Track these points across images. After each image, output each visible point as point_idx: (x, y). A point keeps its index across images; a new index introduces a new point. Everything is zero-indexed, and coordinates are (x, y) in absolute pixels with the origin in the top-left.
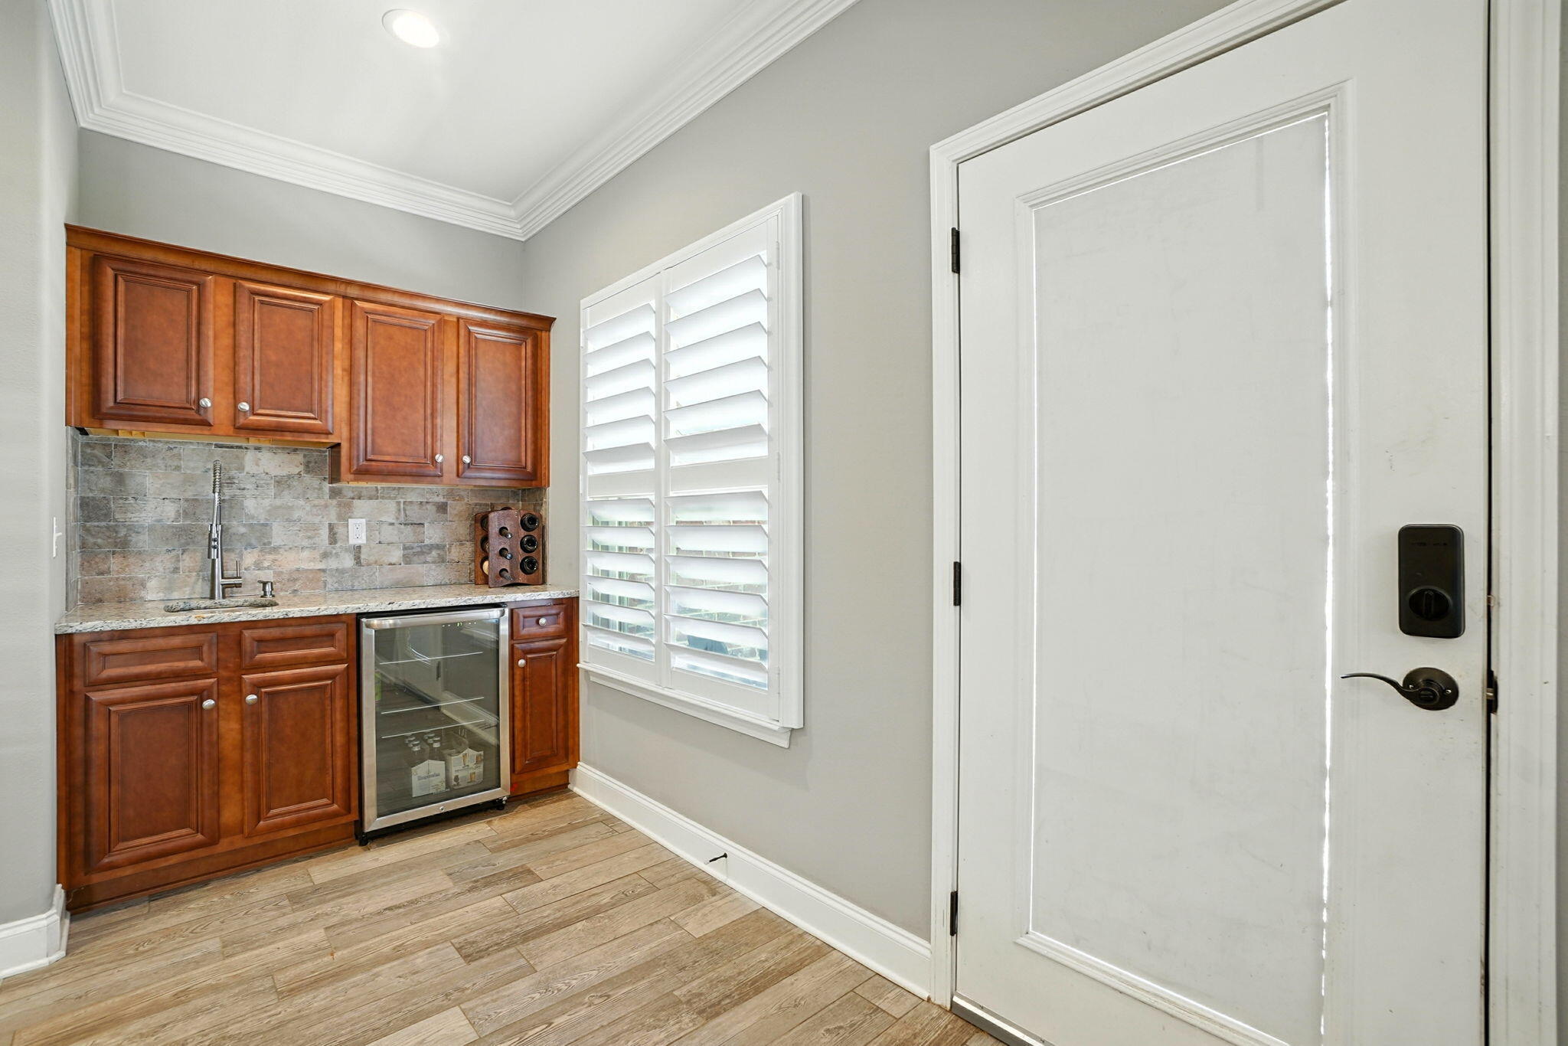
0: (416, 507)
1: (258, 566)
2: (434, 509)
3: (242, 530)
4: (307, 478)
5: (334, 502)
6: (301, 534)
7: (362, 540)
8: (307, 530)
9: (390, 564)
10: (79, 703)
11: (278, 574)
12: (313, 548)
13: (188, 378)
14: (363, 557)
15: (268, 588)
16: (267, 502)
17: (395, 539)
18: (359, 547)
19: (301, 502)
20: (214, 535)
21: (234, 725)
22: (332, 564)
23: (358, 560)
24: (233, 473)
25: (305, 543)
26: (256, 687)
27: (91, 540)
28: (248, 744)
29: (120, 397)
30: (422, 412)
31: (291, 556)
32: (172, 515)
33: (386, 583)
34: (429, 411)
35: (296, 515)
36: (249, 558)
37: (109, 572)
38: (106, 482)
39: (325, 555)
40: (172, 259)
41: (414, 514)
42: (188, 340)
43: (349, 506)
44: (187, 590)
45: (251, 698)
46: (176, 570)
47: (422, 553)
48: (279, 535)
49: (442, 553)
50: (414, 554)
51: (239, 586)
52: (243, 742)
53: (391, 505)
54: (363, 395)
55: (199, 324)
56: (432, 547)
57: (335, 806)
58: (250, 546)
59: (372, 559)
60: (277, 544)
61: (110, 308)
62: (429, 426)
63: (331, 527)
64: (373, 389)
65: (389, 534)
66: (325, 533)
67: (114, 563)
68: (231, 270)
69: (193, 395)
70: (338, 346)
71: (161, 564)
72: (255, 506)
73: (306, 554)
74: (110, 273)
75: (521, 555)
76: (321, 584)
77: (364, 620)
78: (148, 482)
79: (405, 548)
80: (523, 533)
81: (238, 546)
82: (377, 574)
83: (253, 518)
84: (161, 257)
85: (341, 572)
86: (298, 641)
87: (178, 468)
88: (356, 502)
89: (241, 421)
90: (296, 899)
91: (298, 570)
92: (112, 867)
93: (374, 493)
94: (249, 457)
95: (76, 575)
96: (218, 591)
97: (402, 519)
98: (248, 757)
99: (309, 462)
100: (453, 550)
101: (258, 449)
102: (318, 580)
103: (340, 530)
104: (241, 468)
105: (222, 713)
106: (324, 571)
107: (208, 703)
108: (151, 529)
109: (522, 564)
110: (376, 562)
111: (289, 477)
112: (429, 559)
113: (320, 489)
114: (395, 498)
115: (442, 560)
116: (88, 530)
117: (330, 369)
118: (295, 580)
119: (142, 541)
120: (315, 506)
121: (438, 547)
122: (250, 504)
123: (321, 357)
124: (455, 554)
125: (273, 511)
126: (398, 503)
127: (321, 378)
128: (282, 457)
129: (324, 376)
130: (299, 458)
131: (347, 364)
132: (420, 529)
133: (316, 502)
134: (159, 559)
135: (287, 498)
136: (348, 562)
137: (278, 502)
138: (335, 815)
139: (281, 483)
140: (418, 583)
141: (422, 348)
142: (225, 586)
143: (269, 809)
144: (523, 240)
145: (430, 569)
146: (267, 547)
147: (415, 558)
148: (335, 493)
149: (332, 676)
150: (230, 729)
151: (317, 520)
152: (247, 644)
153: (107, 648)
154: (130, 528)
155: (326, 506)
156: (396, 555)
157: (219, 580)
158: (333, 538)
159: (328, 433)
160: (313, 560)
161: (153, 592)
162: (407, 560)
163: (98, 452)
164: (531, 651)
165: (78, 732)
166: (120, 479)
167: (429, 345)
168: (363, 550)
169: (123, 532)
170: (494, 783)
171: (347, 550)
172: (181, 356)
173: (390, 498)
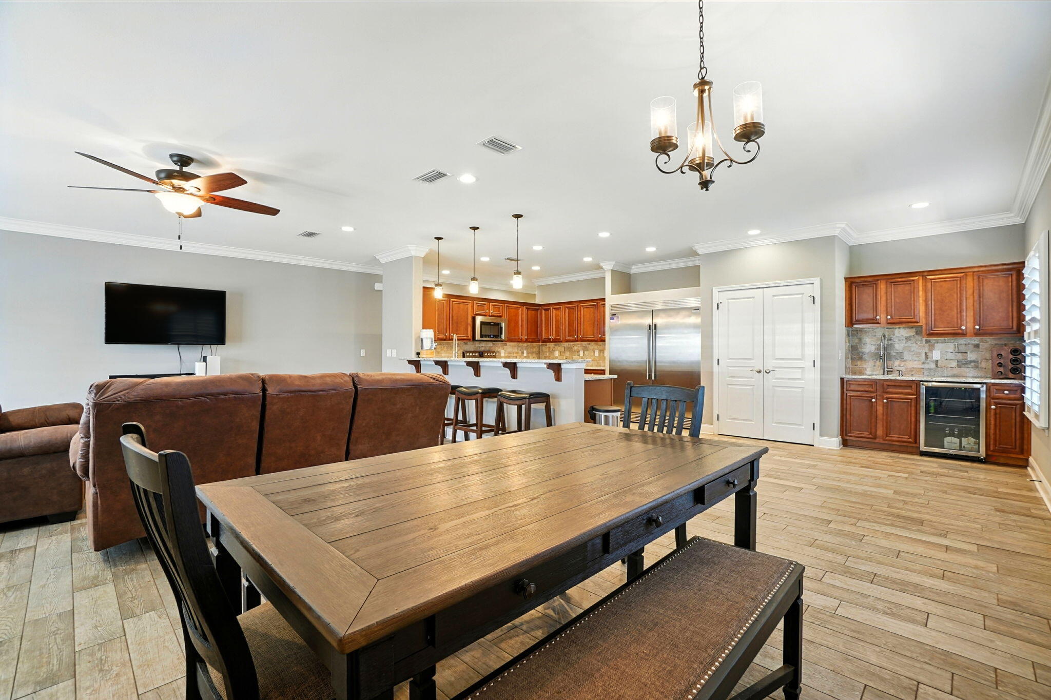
0: (964, 346)
1: (899, 366)
2: (972, 346)
3: (894, 354)
4: (916, 336)
5: (927, 345)
6: (914, 356)
7: (939, 358)
8: (917, 354)
9: (951, 367)
10: (845, 395)
11: (906, 369)
12: (919, 360)
13: (874, 311)
14: (939, 364)
15: (900, 372)
16: (902, 345)
17: (953, 358)
18: (937, 361)
19: (914, 345)
20: (881, 355)
21: (881, 408)
22: (926, 366)
23: (937, 365)
24: (892, 336)
25: (916, 359)
26: (887, 399)
27: (853, 356)
28: (885, 413)
29: (857, 319)
30: (956, 311)
31: (911, 363)
32: (874, 349)
33: (949, 375)
34: (959, 311)
35: (912, 349)
36: (897, 363)
37: (857, 365)
38: (857, 340)
39: (923, 363)
40: (869, 279)
41: (962, 348)
42: (873, 299)
43: (933, 346)
44: (878, 372)
45: (885, 401)
46: (875, 366)
47: (966, 364)
48: (906, 355)
49: (976, 364)
50: (963, 364)
51: (892, 371)
52: (883, 413)
53: (952, 345)
54: (930, 308)
55: (876, 295)
56: (971, 362)
57: (910, 440)
58: (897, 359)
59: (943, 365)
60: (906, 359)
61: (854, 296)
62: (959, 316)
63: (926, 353)
64: (934, 305)
65: (950, 356)
66: (923, 355)
67: (859, 363)
68: (885, 277)
69: (875, 315)
70: (921, 293)
71: (871, 363)
72: (898, 346)
73: (916, 362)
74: (854, 286)
75: (1010, 366)
76: (922, 373)
77: (921, 383)
78: (867, 340)
79: (958, 362)
80: (1011, 356)
81: (894, 359)
82: (945, 371)
83: (898, 350)
84: (866, 279)
85: (930, 369)
86: (900, 386)
87: (875, 336)
88: (936, 344)
89: (889, 321)
90: (891, 457)
91: (913, 368)
92: (851, 436)
93: (944, 341)
94: (897, 331)
95: (849, 365)
96: (886, 373)
97: (957, 350)
98: (885, 417)
99: (917, 331)
100: (983, 363)
101: (899, 328)
102: (921, 371)
103: (929, 354)
104: (894, 335)
105: (878, 404)
106: (923, 368)
107: (874, 400)
108: (868, 353)
109: (1010, 370)
110: (945, 366)
111: (910, 337)
112: (970, 366)
113: (921, 340)
114: (953, 342)
115: (977, 367)
116: (852, 354)
117: (918, 301)
118: (912, 371)
119: (866, 357)
120: (919, 346)
121: (974, 362)
122: (897, 346)
123: (914, 298)
124: (984, 365)
125: (904, 348)
126: (955, 345)
127: (914, 305)
128: (907, 330)
129: (916, 304)
130: (914, 330)
131: (924, 298)
132: (965, 354)
133: (920, 345)
134: (870, 362)
135: (909, 343)
136: (933, 366)
137: (906, 345)
138: (910, 442)
139: (907, 339)
140: (964, 375)
141: (955, 287)
142: (888, 371)
143: (890, 434)
144: (1024, 222)
145: (971, 370)
146: (902, 360)
147: (963, 366)
148: (927, 342)
149: (911, 399)
150: (880, 409)
151: (920, 351)
152: (885, 387)
153: (850, 383)
154: (863, 353)
155: (924, 346)
156: (954, 364)
157: (886, 369)
158: (927, 357)
159: (917, 322)
160: (919, 364)
161: (868, 371)
162: (959, 366)
163: (855, 333)
164: (1000, 404)
165: (845, 402)
166: (860, 339)
167: (959, 286)
168: (939, 362)
169: (861, 354)
170: (977, 450)
171: (933, 362)
172: (871, 305)
173: (951, 343)
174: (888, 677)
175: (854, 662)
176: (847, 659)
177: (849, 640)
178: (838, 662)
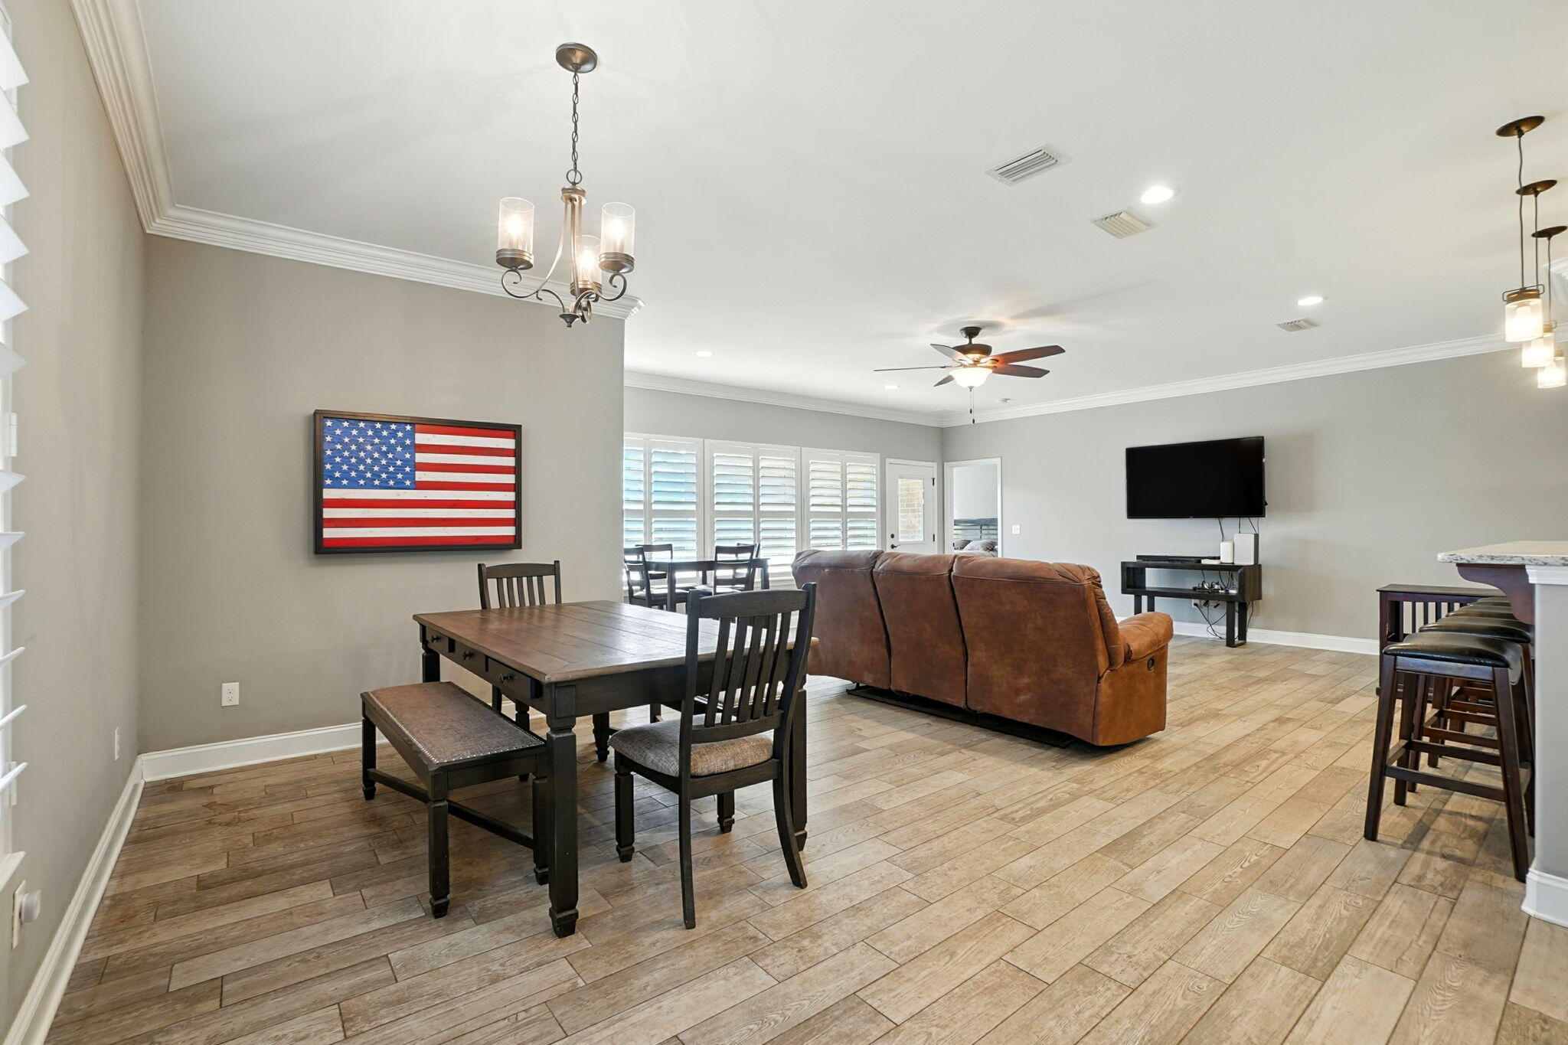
174: (383, 1012)
175: (428, 999)
176: (438, 995)
177: (463, 1026)
178: (444, 984)
